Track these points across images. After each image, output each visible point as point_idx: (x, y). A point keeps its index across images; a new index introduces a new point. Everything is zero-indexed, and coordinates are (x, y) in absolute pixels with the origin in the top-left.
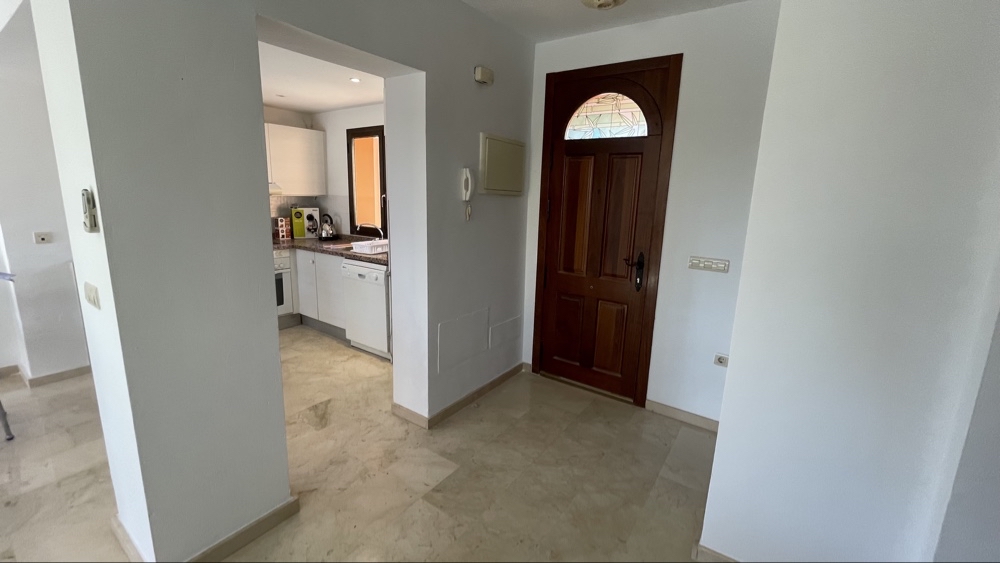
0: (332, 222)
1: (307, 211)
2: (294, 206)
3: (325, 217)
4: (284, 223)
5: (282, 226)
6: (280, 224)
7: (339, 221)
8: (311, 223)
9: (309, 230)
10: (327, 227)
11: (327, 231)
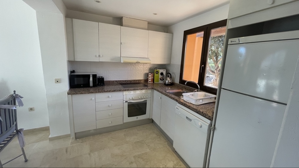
0: (171, 77)
1: (161, 71)
2: (156, 68)
3: (168, 74)
4: (151, 76)
5: (150, 77)
6: (149, 76)
7: (174, 77)
8: (162, 76)
9: (161, 79)
10: (168, 79)
11: (168, 80)
